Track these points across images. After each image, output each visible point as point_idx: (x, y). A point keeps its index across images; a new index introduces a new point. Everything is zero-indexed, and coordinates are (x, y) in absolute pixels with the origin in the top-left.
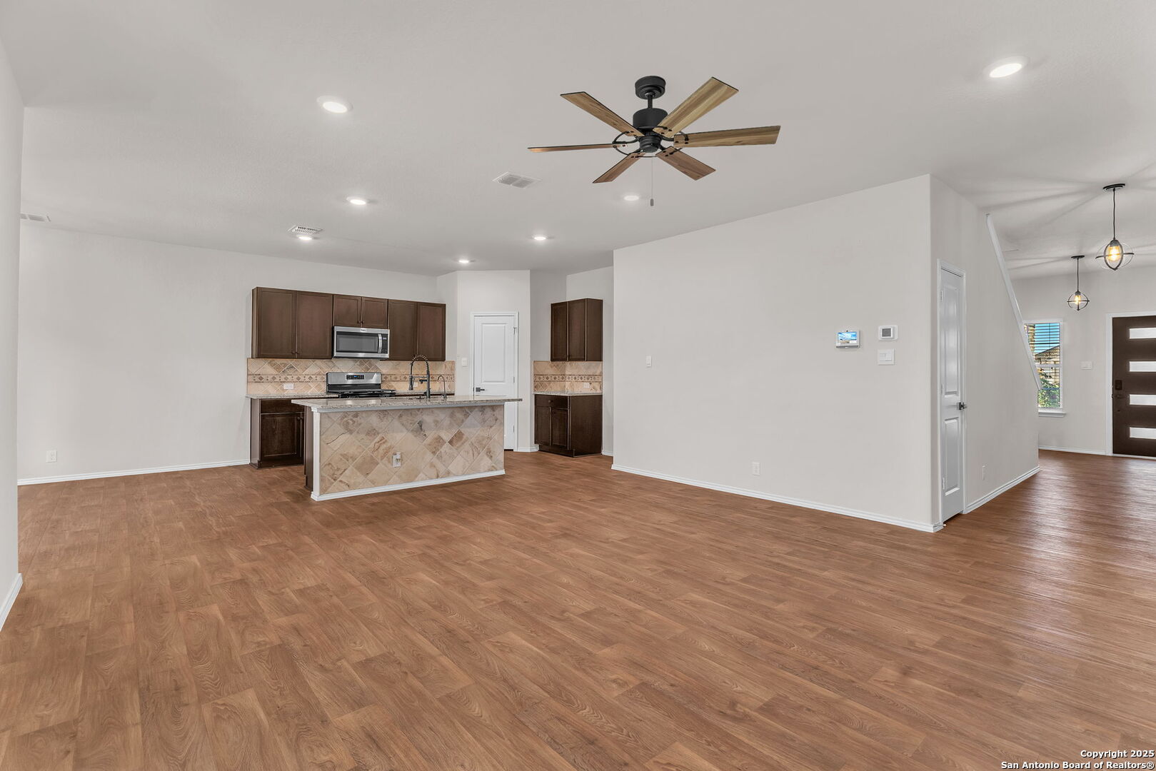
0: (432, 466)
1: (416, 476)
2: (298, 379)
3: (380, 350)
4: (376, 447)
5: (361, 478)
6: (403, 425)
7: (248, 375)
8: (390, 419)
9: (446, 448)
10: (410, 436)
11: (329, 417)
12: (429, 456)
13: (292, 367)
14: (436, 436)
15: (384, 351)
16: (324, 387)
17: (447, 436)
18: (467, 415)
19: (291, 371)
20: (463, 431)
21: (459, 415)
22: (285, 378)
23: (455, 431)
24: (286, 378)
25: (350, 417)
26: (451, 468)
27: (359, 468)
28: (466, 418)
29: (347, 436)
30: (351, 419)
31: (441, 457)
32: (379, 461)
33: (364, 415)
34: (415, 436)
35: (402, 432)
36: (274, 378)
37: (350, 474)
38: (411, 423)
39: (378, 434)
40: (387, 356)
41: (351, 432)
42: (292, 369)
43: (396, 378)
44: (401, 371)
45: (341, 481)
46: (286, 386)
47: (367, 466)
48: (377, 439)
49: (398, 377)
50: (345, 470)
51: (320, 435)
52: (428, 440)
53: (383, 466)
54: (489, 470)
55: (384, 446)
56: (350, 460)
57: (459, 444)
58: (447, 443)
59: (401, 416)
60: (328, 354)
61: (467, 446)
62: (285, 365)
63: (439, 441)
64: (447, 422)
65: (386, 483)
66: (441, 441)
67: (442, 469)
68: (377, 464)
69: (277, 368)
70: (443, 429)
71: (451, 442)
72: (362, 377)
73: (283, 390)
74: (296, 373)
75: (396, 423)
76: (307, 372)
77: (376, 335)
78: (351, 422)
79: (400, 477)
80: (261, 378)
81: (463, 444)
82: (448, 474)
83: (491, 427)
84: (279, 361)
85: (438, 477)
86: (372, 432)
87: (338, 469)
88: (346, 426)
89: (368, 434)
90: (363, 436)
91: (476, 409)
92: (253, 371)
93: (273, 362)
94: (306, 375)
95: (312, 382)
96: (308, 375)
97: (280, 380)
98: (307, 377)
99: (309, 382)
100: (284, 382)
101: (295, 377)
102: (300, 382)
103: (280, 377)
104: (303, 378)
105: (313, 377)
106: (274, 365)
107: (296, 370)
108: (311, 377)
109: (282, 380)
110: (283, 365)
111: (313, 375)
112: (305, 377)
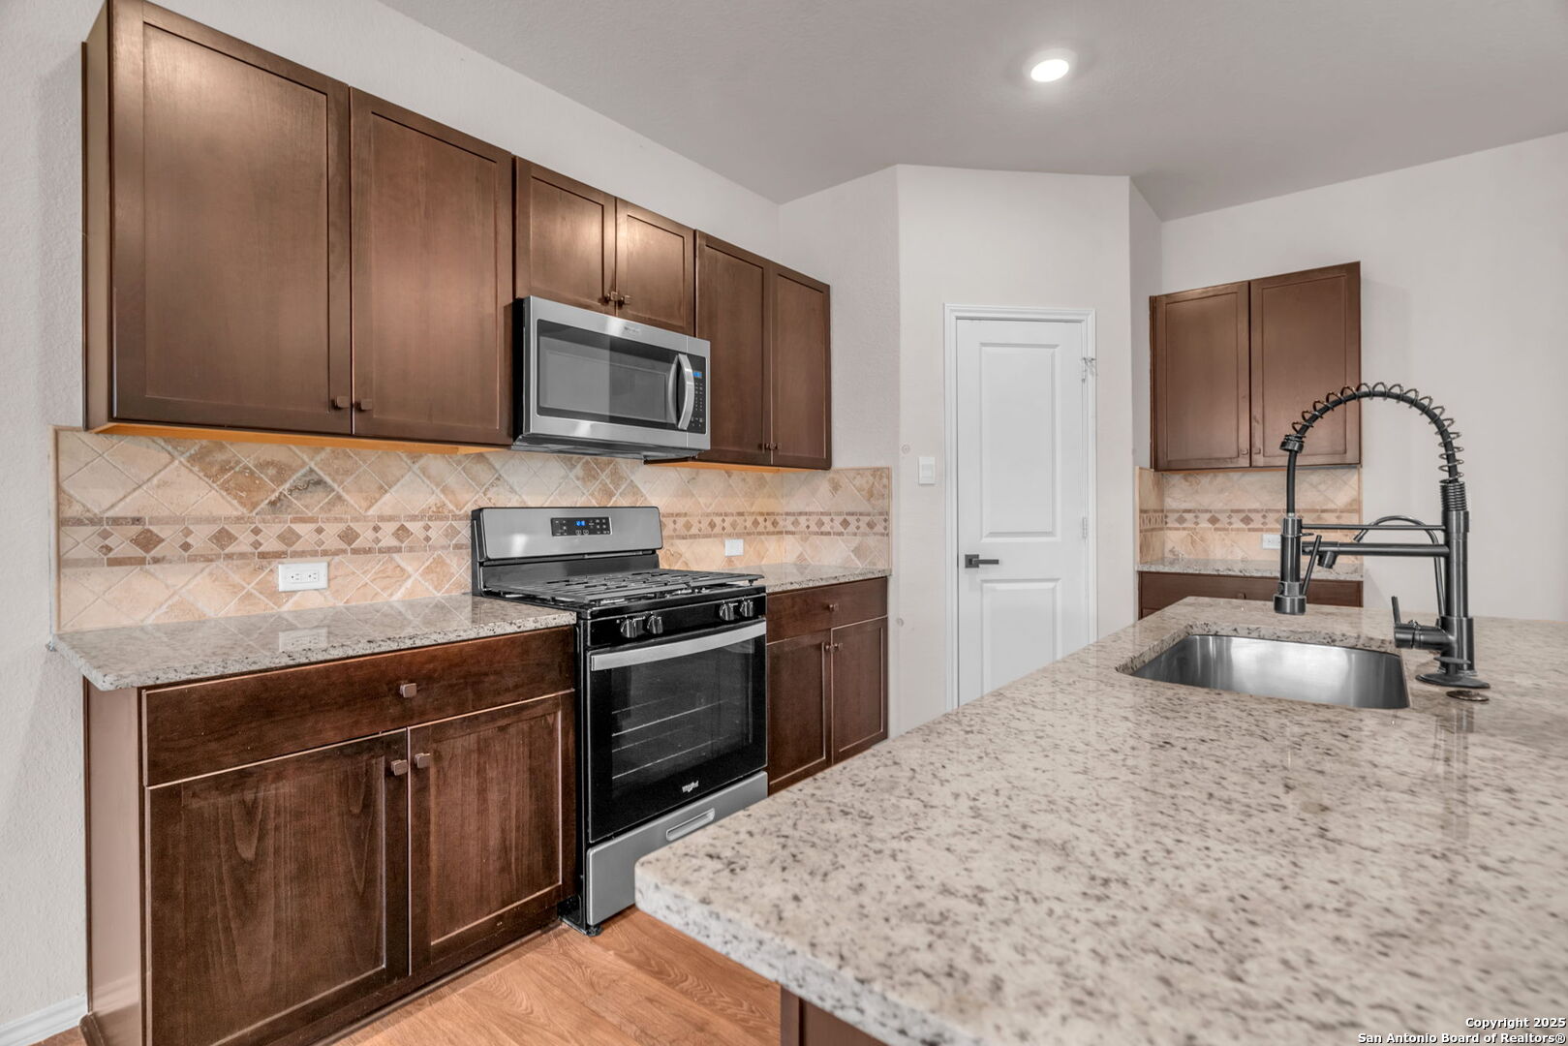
2: (348, 536)
3: (684, 423)
7: (61, 523)
13: (319, 482)
15: (696, 427)
16: (460, 569)
19: (315, 501)
22: (281, 537)
24: (288, 537)
36: (223, 537)
40: (703, 441)
42: (318, 491)
43: (688, 526)
44: (702, 500)
46: (288, 575)
49: (694, 521)
60: (499, 422)
62: (282, 472)
69: (243, 486)
72: (602, 526)
73: (274, 594)
74: (337, 511)
76: (387, 503)
80: (147, 541)
84: (250, 450)
92: (96, 496)
93: (220, 457)
94: (382, 518)
95: (411, 549)
96: (391, 519)
97: (257, 544)
98: (389, 528)
99: (398, 550)
100: (279, 555)
101: (332, 530)
102: (355, 551)
103: (256, 531)
104: (370, 534)
105: (415, 527)
106: (223, 470)
107: (339, 497)
108: (402, 528)
109: (270, 544)
110: (272, 471)
111: (413, 518)
112: (376, 529)
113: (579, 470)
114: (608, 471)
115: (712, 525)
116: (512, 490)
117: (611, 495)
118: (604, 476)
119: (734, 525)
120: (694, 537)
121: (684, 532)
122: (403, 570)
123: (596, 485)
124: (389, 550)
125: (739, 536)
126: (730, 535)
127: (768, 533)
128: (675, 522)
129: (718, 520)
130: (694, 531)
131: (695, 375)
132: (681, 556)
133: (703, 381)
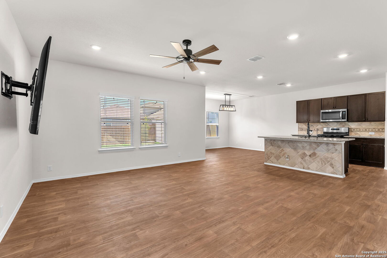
0: (301, 163)
1: (295, 166)
3: (341, 118)
4: (280, 152)
5: (276, 161)
6: (290, 146)
7: (299, 128)
8: (285, 143)
9: (307, 158)
10: (292, 150)
11: (267, 140)
12: (300, 160)
14: (303, 152)
15: (344, 118)
17: (308, 153)
18: (318, 146)
20: (316, 152)
21: (314, 146)
23: (312, 152)
25: (273, 141)
26: (309, 166)
27: (275, 157)
28: (318, 147)
29: (271, 147)
30: (273, 142)
31: (305, 161)
32: (282, 157)
33: (276, 141)
34: (294, 151)
35: (289, 148)
36: (306, 129)
37: (272, 158)
38: (292, 146)
39: (281, 148)
40: (346, 120)
41: (273, 146)
42: (312, 126)
45: (270, 160)
47: (278, 158)
48: (281, 149)
50: (271, 157)
51: (265, 145)
52: (300, 153)
53: (283, 158)
54: (332, 173)
55: (283, 152)
56: (273, 154)
57: (314, 157)
58: (308, 156)
59: (289, 143)
60: (318, 121)
61: (318, 159)
63: (304, 154)
64: (308, 147)
65: (284, 165)
66: (305, 155)
67: (306, 166)
68: (281, 158)
70: (306, 150)
71: (310, 156)
72: (338, 129)
75: (287, 145)
76: (317, 127)
77: (340, 112)
78: (273, 143)
79: (289, 164)
80: (302, 129)
81: (316, 158)
82: (309, 169)
83: (333, 153)
85: (304, 168)
86: (279, 147)
87: (269, 156)
88: (271, 143)
89: (278, 147)
90: (276, 147)
91: (324, 144)
101: (313, 129)
107: (314, 127)
113: (339, 124)
115: (366, 130)
116: (330, 126)
119: (372, 130)
120: (361, 131)
123: (341, 126)
125: (373, 132)
126: (371, 132)
131: (344, 113)
132: (358, 134)
133: (345, 113)
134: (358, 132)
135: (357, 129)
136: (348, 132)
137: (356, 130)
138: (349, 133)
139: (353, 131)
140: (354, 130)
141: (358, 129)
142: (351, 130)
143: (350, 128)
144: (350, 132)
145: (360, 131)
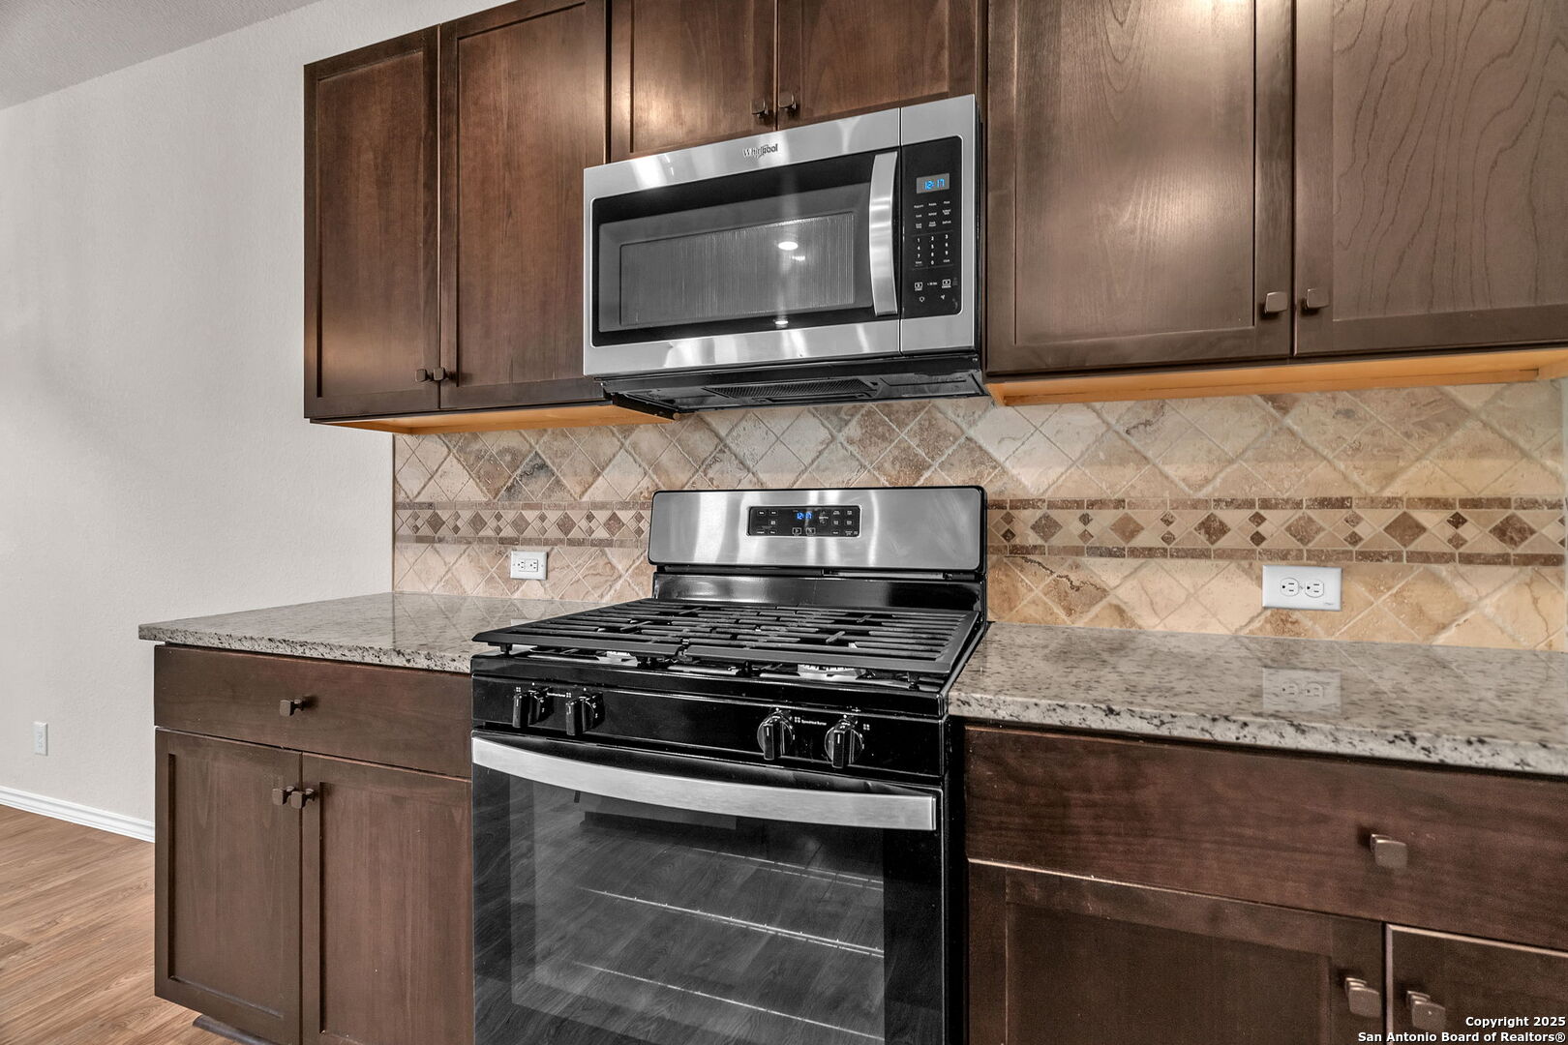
2: (565, 525)
3: (883, 299)
7: (395, 506)
13: (543, 466)
19: (536, 488)
22: (515, 524)
24: (520, 524)
42: (542, 476)
44: (1176, 471)
49: (1147, 517)
62: (516, 456)
72: (847, 519)
73: (508, 580)
74: (557, 496)
76: (599, 491)
77: (853, 170)
80: (436, 523)
84: (493, 440)
92: (412, 485)
94: (596, 506)
95: (622, 544)
96: (603, 506)
97: (498, 530)
98: (601, 516)
99: (609, 543)
100: (512, 542)
101: (553, 516)
102: (572, 543)
103: (498, 517)
104: (584, 523)
105: (625, 516)
106: (479, 458)
107: (558, 482)
108: (614, 517)
109: (508, 532)
110: (508, 458)
111: (625, 506)
112: (590, 518)
113: (853, 429)
114: (913, 425)
115: (1213, 529)
117: (920, 467)
118: (907, 436)
119: (1301, 532)
120: (1149, 553)
121: (1114, 541)
122: (613, 568)
123: (887, 452)
124: (601, 544)
125: (1321, 559)
126: (1283, 556)
127: (1468, 559)
128: (1085, 519)
129: (1236, 519)
130: (1141, 541)
131: (928, 184)
132: (1103, 592)
133: (954, 193)
134: (1107, 572)
135: (1086, 508)
136: (979, 575)
137: (1071, 525)
138: (990, 576)
139: (1033, 539)
140: (1046, 527)
141: (1103, 521)
142: (1009, 535)
143: (1000, 506)
144: (992, 559)
145: (1135, 553)
